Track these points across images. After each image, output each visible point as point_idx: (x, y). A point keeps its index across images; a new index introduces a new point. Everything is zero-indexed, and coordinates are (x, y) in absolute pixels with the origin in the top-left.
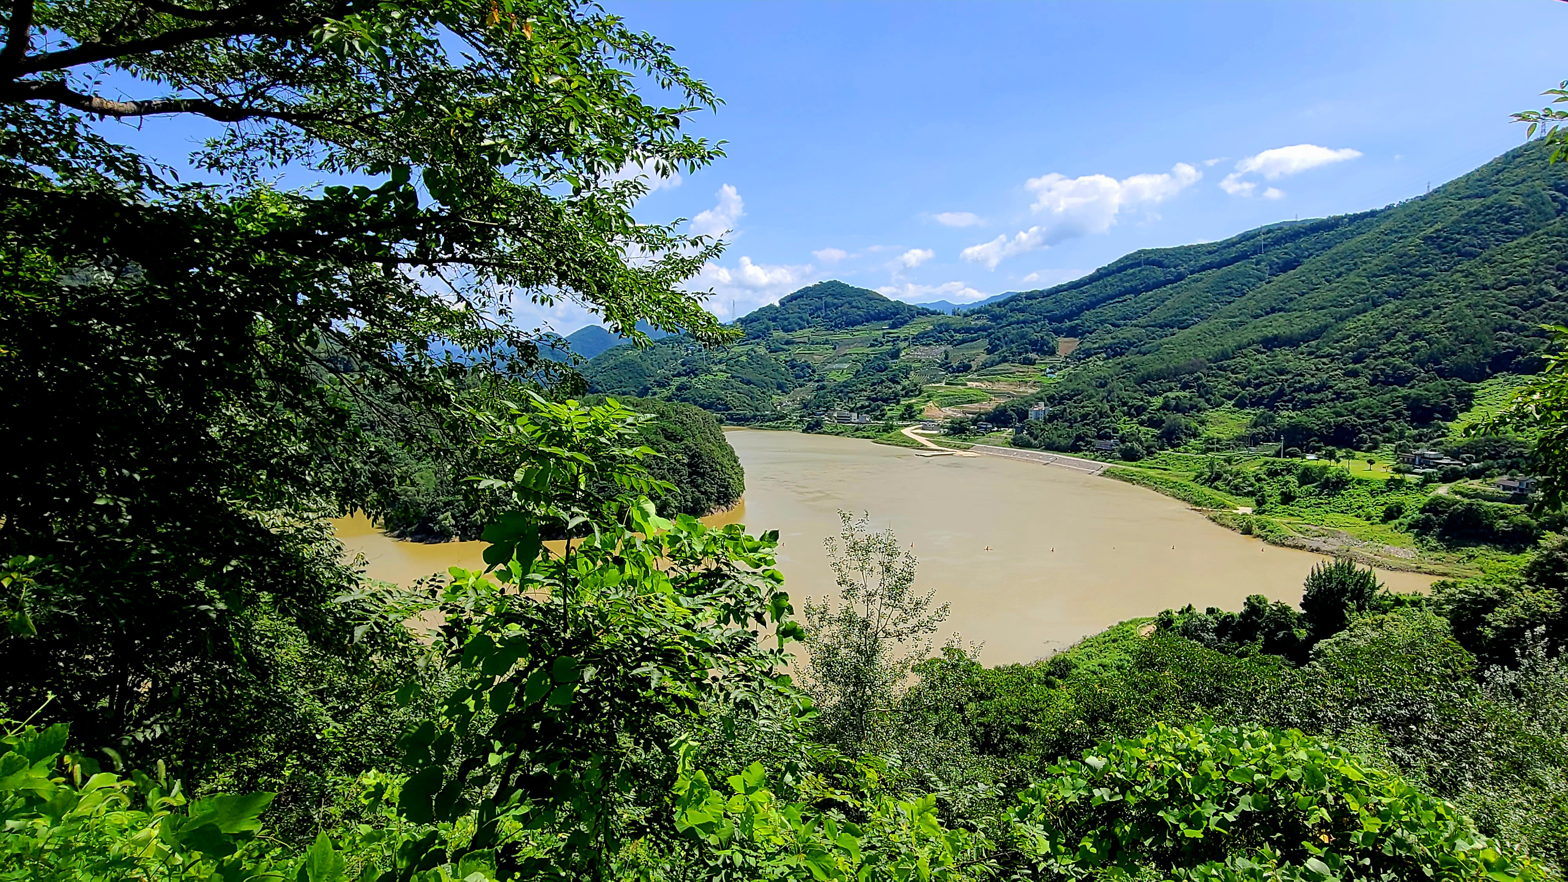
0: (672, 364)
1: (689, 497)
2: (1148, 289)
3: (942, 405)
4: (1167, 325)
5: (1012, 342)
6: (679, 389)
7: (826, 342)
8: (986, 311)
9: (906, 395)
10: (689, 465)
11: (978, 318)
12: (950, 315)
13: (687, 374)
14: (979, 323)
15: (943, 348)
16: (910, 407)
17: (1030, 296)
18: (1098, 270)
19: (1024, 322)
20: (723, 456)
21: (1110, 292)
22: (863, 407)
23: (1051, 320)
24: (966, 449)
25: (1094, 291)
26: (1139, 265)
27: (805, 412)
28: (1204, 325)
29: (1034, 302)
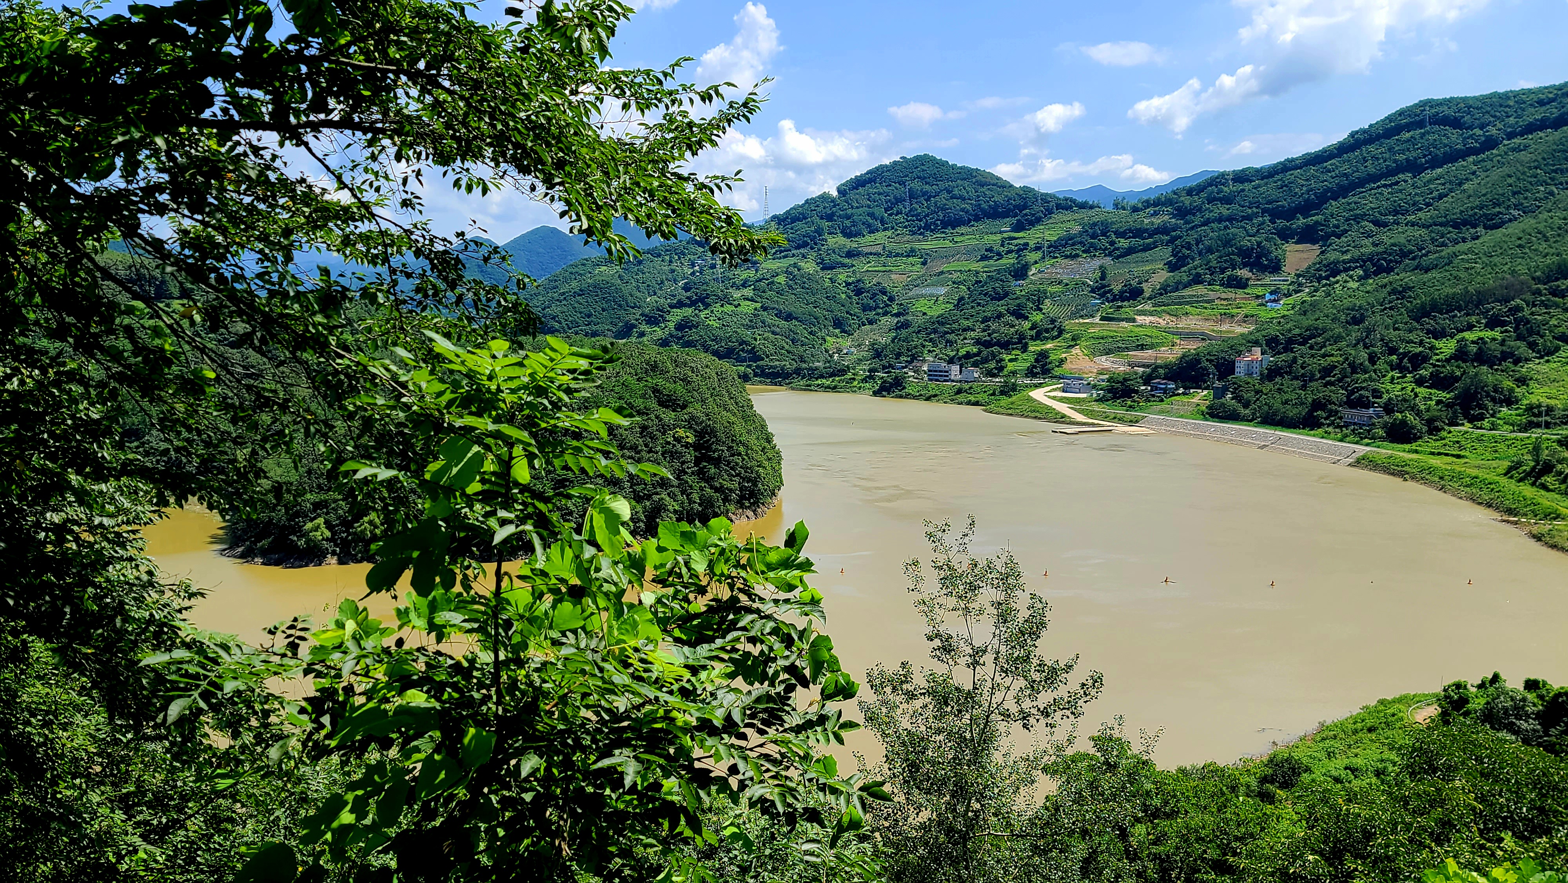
0: (669, 288)
1: (696, 497)
2: (1435, 163)
3: (1094, 353)
4: (1465, 223)
5: (1210, 250)
6: (680, 327)
7: (911, 253)
8: (1169, 202)
9: (1038, 337)
10: (696, 447)
11: (1155, 214)
12: (1110, 209)
13: (693, 304)
14: (1157, 221)
15: (1097, 263)
16: (1043, 356)
17: (1241, 177)
18: (1352, 135)
19: (1230, 219)
20: (749, 432)
21: (1372, 170)
22: (968, 356)
23: (1275, 214)
24: (1133, 422)
25: (1345, 168)
26: (1420, 124)
27: (877, 363)
28: (1528, 223)
29: (1247, 186)
